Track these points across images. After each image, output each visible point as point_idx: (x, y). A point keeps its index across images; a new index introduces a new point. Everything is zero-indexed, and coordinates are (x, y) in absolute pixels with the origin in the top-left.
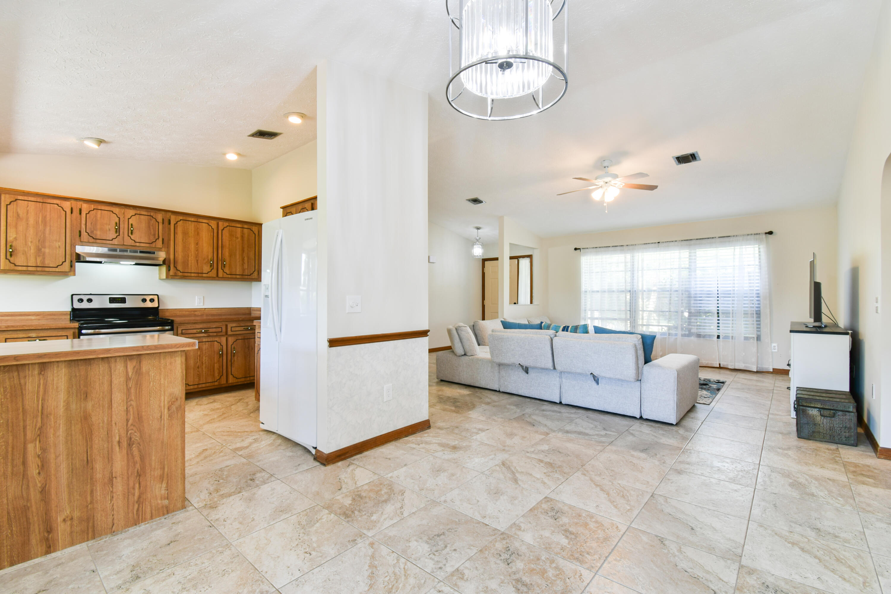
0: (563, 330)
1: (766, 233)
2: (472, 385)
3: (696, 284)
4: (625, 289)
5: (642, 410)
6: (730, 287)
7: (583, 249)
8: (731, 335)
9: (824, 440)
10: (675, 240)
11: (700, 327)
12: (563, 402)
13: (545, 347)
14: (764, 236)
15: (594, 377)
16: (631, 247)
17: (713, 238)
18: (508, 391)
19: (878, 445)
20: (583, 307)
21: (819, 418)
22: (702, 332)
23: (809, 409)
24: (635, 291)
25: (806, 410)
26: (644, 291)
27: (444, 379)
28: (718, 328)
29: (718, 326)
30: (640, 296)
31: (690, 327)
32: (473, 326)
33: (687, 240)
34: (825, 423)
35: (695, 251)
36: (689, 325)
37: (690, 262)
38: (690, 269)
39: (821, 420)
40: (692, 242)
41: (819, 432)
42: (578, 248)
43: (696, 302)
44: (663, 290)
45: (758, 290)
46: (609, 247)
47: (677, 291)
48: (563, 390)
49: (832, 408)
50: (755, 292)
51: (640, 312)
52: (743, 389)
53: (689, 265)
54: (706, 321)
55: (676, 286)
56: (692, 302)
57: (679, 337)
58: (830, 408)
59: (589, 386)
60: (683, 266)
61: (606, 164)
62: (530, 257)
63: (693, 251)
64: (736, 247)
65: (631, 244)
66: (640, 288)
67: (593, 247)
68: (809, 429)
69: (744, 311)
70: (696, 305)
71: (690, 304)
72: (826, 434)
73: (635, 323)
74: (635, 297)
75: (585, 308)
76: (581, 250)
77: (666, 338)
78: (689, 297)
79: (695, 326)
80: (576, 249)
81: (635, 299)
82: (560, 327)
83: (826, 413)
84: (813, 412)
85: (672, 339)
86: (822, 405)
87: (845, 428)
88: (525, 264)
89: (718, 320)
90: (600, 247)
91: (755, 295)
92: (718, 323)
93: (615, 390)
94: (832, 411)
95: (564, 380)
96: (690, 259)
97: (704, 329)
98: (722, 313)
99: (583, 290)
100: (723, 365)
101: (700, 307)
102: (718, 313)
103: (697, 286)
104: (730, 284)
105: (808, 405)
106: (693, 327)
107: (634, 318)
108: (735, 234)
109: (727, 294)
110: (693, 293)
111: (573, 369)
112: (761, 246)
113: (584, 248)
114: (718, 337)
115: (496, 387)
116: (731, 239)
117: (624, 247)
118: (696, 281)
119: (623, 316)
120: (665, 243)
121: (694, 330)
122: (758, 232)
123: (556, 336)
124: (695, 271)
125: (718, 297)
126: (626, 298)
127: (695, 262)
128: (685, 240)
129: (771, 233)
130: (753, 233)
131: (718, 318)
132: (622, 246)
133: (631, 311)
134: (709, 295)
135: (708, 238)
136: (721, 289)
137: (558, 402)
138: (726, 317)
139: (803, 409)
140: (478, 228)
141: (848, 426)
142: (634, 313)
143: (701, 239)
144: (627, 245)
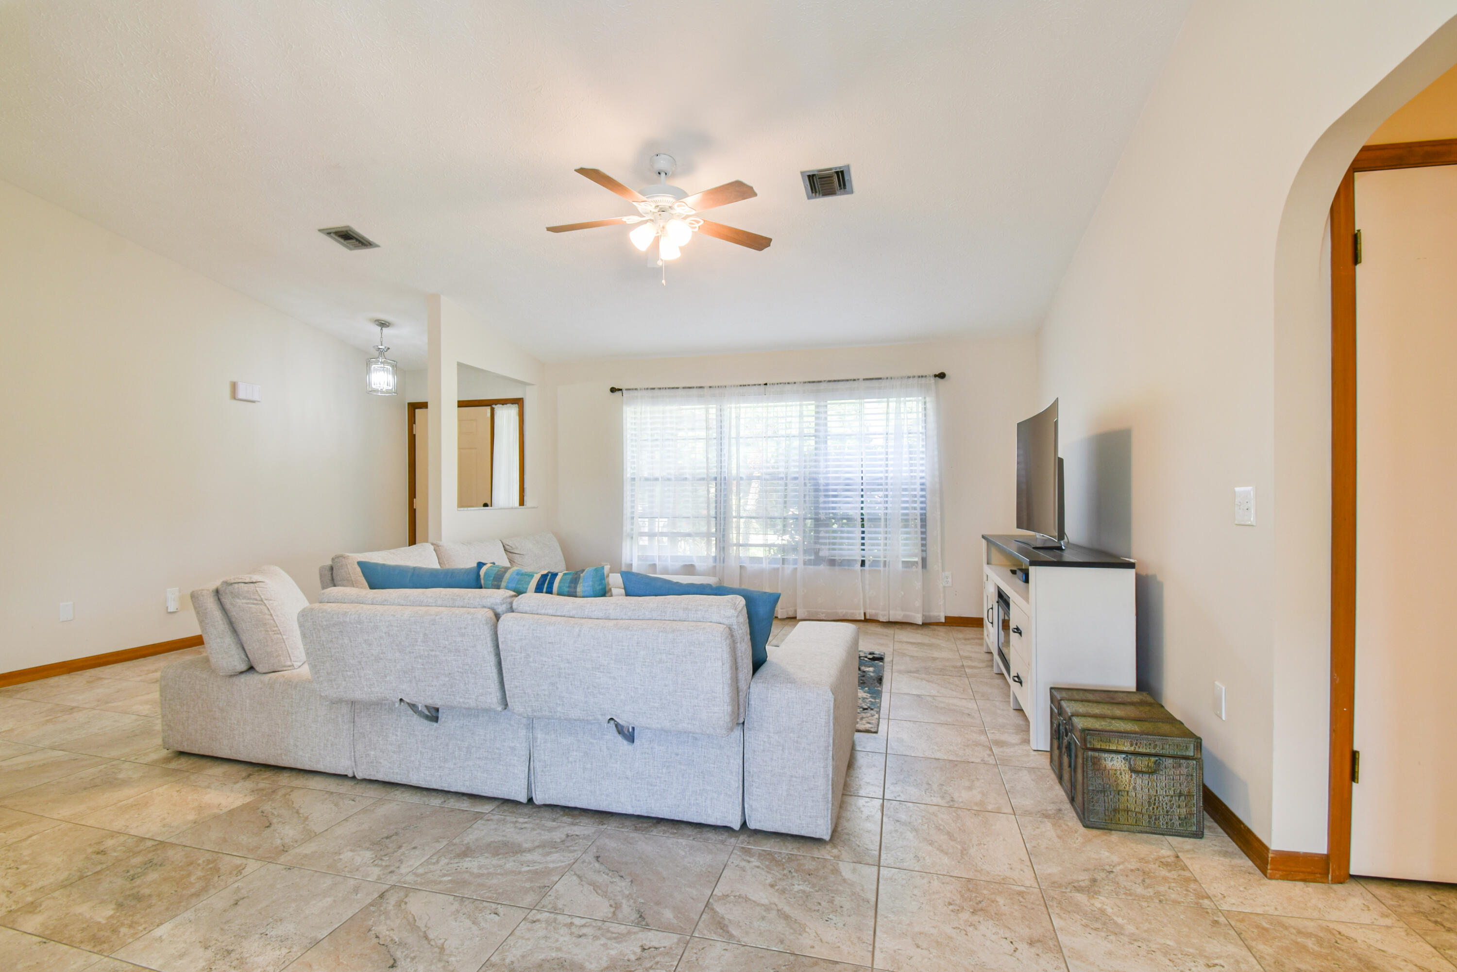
0: (539, 589)
1: (936, 376)
2: (272, 763)
3: (827, 467)
4: (707, 474)
5: (746, 806)
6: (881, 472)
7: (627, 390)
8: (882, 559)
9: (1139, 828)
10: (793, 381)
11: (834, 547)
12: (538, 799)
13: (475, 646)
14: (933, 380)
15: (620, 729)
16: (717, 391)
17: (854, 380)
18: (380, 777)
19: (1267, 849)
20: (627, 511)
21: (1126, 779)
22: (838, 555)
23: (1106, 755)
24: (725, 478)
25: (1099, 759)
26: (741, 478)
27: (186, 749)
28: (863, 547)
29: (863, 544)
30: (734, 489)
31: (818, 546)
32: (332, 568)
33: (814, 382)
34: (1138, 788)
35: (824, 404)
36: (815, 543)
37: (816, 424)
38: (820, 437)
39: (1130, 781)
40: (823, 386)
41: (1127, 811)
42: (617, 387)
43: (826, 499)
44: (774, 477)
45: (922, 478)
46: (678, 388)
47: (796, 478)
48: (537, 765)
49: (1153, 751)
50: (919, 481)
51: (734, 520)
52: (917, 672)
53: (816, 431)
54: (839, 535)
55: (794, 470)
56: (822, 499)
57: (800, 566)
58: (1148, 751)
59: (608, 749)
60: (806, 431)
61: (662, 163)
62: (518, 402)
63: (822, 404)
64: (890, 399)
65: (717, 385)
66: (734, 472)
67: (646, 387)
68: (1107, 805)
69: (903, 514)
70: (827, 505)
71: (817, 502)
72: (1141, 813)
73: (724, 541)
74: (725, 489)
75: (633, 513)
76: (624, 392)
77: (778, 569)
78: (817, 490)
79: (825, 544)
80: (613, 390)
81: (725, 495)
82: (531, 576)
83: (1141, 763)
84: (1115, 762)
85: (789, 568)
86: (1131, 745)
87: (1179, 797)
88: (506, 417)
89: (863, 532)
90: (660, 389)
91: (918, 487)
92: (863, 538)
93: (677, 754)
94: (1153, 759)
95: (540, 735)
96: (817, 418)
97: (840, 549)
98: (868, 519)
99: (629, 475)
100: (870, 615)
101: (834, 508)
102: (863, 519)
103: (829, 469)
104: (881, 466)
105: (1104, 746)
106: (823, 547)
107: (724, 531)
108: (889, 375)
109: (878, 485)
110: (822, 481)
111: (559, 709)
112: (928, 399)
113: (629, 389)
114: (863, 563)
115: (343, 766)
116: (883, 383)
117: (705, 390)
118: (826, 461)
119: (704, 529)
120: (776, 385)
121: (824, 553)
122: (924, 375)
123: (511, 610)
124: (826, 442)
125: (862, 490)
126: (708, 492)
127: (826, 425)
128: (809, 382)
129: (942, 376)
130: (916, 374)
131: (863, 529)
132: (701, 387)
133: (718, 518)
134: (848, 486)
135: (847, 380)
136: (867, 475)
137: (524, 799)
138: (875, 527)
139: (1093, 758)
140: (383, 324)
141: (1185, 791)
142: (722, 522)
143: (835, 381)
144: (710, 387)
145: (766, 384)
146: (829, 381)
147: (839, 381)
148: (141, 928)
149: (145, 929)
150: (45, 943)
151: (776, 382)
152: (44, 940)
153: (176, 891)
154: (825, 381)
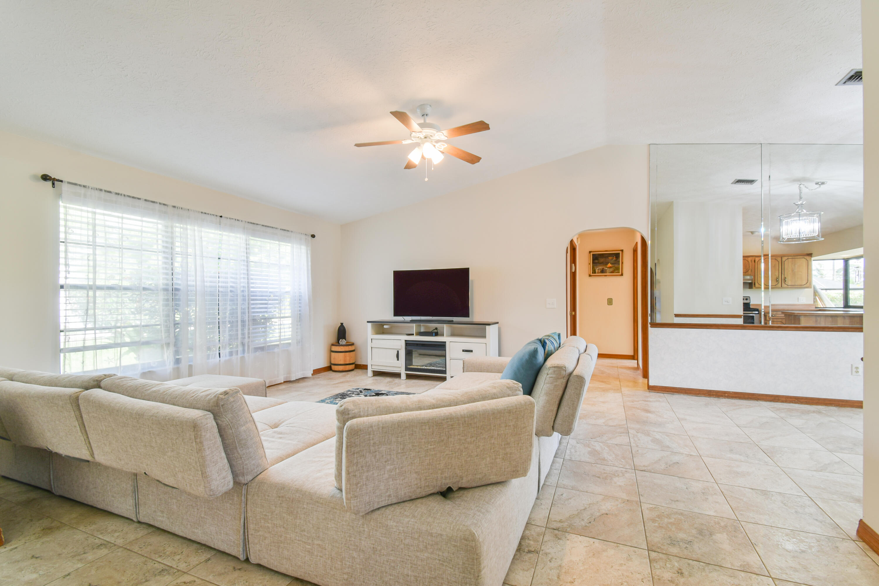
14: (310, 238)
129: (313, 236)
143: (266, 226)
144: (174, 207)
145: (221, 217)
146: (263, 225)
147: (268, 227)
148: (716, 520)
149: (715, 518)
150: (755, 544)
151: (229, 217)
152: (754, 545)
153: (685, 522)
154: (260, 224)
